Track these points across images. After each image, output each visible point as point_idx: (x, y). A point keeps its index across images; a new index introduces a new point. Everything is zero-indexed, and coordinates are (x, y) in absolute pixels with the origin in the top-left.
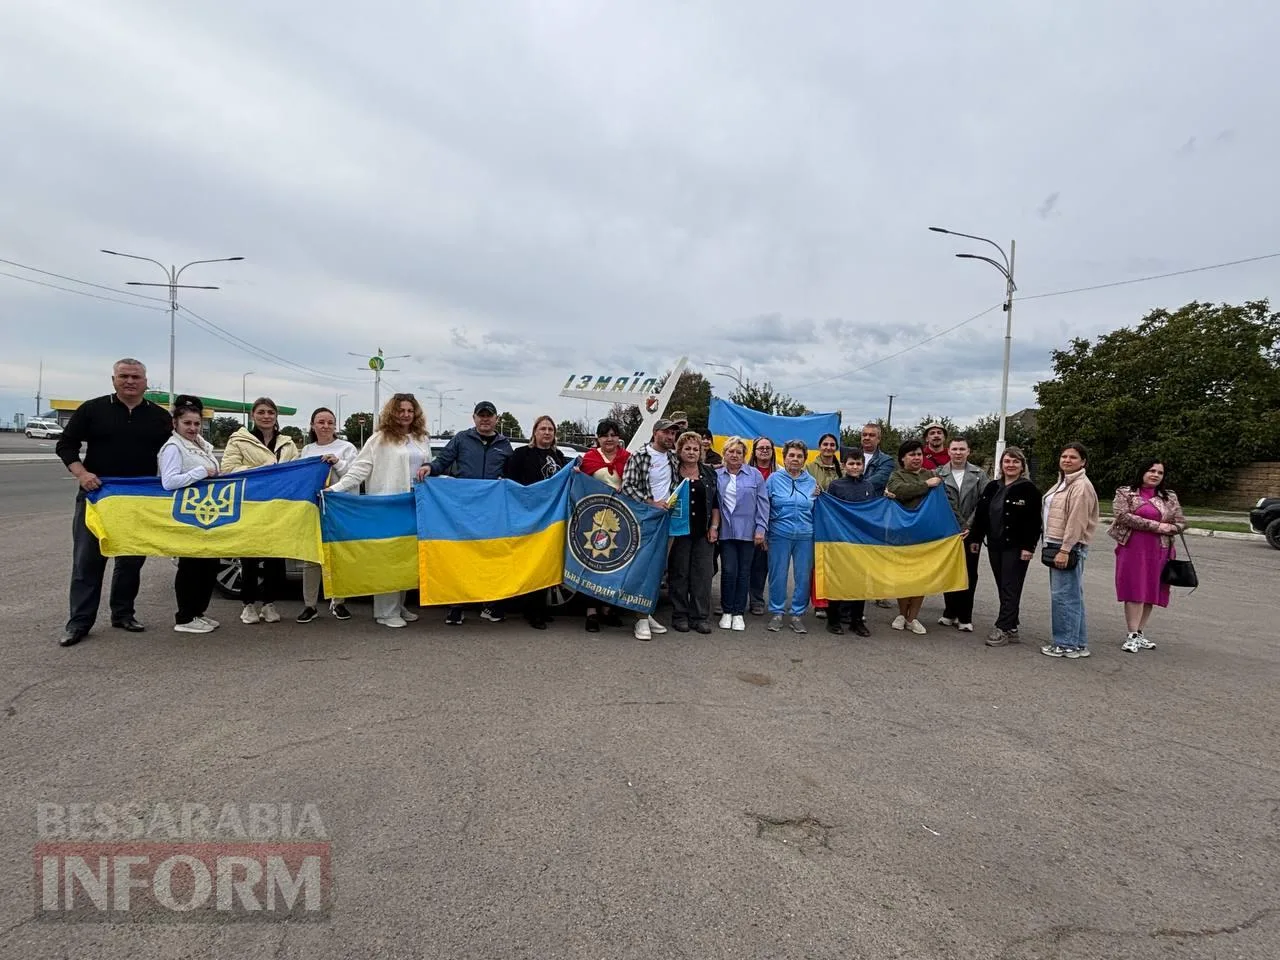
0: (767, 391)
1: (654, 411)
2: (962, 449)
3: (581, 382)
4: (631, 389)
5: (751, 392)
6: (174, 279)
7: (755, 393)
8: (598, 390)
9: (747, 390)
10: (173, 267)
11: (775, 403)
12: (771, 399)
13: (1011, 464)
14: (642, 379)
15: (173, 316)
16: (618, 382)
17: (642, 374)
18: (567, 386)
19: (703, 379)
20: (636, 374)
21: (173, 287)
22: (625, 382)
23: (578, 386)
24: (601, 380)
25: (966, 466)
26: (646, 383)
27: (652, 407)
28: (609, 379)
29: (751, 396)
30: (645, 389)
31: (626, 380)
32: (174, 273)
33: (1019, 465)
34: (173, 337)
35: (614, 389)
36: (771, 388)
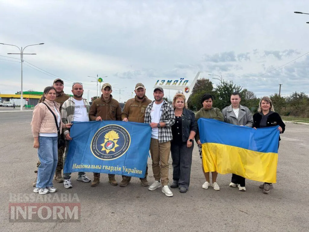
0: (231, 83)
1: (188, 92)
2: (236, 99)
3: (161, 83)
4: (179, 84)
5: (225, 84)
6: (22, 52)
7: (227, 84)
8: (167, 85)
9: (224, 83)
10: (22, 48)
11: (234, 88)
12: (233, 87)
13: (265, 105)
14: (183, 81)
15: (22, 64)
16: (175, 82)
17: (183, 79)
18: (156, 84)
19: (209, 81)
20: (181, 79)
21: (22, 54)
22: (177, 82)
23: (160, 84)
24: (168, 81)
25: (239, 107)
26: (185, 82)
27: (187, 91)
28: (171, 81)
29: (225, 86)
30: (184, 84)
31: (177, 81)
32: (22, 50)
33: (269, 105)
34: (22, 71)
35: (173, 84)
36: (232, 83)
